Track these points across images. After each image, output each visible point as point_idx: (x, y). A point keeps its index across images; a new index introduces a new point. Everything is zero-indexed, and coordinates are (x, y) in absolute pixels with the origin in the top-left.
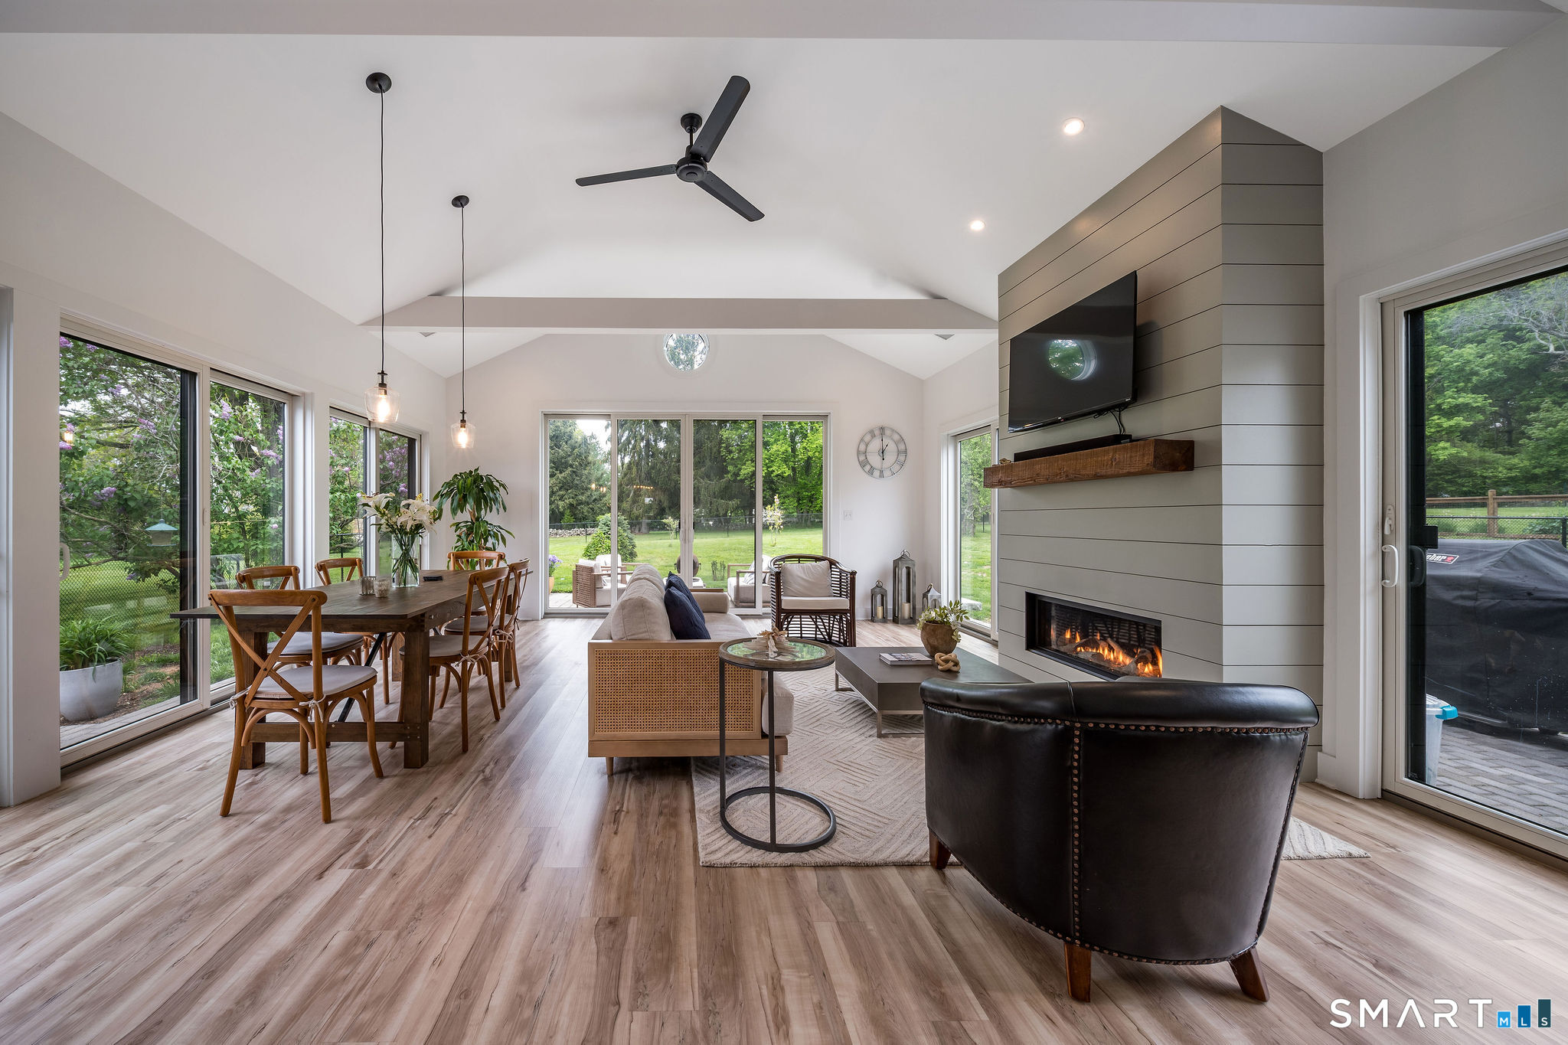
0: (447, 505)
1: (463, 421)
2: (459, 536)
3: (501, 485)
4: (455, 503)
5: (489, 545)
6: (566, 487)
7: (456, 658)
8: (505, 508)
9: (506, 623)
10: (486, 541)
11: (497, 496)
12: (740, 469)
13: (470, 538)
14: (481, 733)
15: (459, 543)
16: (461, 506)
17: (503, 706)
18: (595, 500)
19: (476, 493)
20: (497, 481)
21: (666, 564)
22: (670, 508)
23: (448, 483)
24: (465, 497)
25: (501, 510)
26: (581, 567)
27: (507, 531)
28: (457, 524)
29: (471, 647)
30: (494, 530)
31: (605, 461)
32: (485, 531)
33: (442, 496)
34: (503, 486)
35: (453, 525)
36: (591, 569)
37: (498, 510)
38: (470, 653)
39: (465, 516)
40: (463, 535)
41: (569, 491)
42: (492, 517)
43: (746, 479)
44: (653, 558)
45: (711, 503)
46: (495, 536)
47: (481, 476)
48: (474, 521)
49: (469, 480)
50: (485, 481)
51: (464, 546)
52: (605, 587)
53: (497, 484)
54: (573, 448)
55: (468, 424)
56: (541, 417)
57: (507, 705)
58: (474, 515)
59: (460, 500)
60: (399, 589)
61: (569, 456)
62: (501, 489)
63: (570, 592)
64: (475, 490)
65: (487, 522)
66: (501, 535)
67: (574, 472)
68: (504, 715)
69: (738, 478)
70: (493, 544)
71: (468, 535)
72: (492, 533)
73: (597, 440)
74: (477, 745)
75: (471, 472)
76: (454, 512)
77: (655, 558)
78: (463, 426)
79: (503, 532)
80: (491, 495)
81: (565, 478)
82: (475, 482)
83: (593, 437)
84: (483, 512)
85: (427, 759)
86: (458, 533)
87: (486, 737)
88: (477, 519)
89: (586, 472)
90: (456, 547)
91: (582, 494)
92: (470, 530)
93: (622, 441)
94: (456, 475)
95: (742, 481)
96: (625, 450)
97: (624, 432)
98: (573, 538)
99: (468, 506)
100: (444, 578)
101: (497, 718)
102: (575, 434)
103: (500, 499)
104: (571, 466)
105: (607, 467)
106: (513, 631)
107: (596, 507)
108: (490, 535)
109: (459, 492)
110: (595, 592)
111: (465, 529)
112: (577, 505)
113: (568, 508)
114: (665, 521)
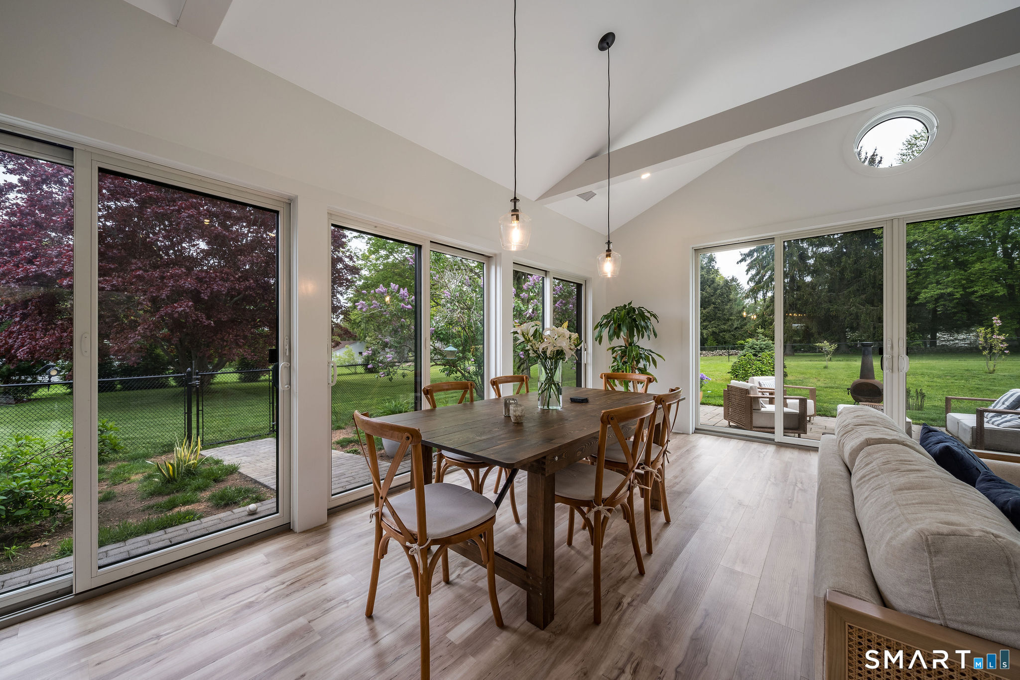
0: (605, 333)
1: (609, 250)
2: (615, 358)
3: (651, 315)
4: (611, 332)
5: (641, 365)
6: (709, 319)
7: (588, 504)
8: (655, 335)
9: (653, 458)
10: (638, 362)
11: (649, 324)
12: (919, 293)
13: (625, 359)
14: (622, 590)
15: (615, 364)
16: (616, 333)
17: (650, 551)
18: (736, 328)
19: (629, 322)
20: (649, 312)
21: (826, 385)
22: (819, 334)
23: (605, 316)
24: (619, 326)
25: (652, 336)
26: (732, 387)
27: (657, 354)
28: (613, 349)
29: (606, 493)
30: (646, 353)
31: (747, 297)
32: (637, 355)
33: (601, 326)
34: (655, 316)
35: (610, 349)
36: (747, 391)
37: (649, 336)
38: (606, 502)
39: (620, 342)
40: (618, 357)
41: (713, 322)
42: (644, 343)
43: (928, 302)
44: (805, 378)
45: (874, 328)
46: (647, 359)
47: (634, 308)
48: (627, 345)
49: (623, 312)
50: (637, 312)
51: (618, 366)
52: (763, 409)
53: (648, 315)
54: (716, 290)
55: (613, 253)
56: (691, 252)
57: (655, 550)
58: (628, 341)
59: (615, 329)
60: (543, 410)
61: (712, 296)
62: (652, 318)
63: (721, 406)
64: (628, 320)
65: (639, 347)
66: (652, 357)
67: (716, 308)
68: (651, 565)
69: (916, 302)
70: (644, 365)
71: (622, 357)
72: (643, 356)
73: (738, 282)
74: (612, 615)
75: (625, 306)
76: (611, 338)
77: (809, 378)
78: (608, 256)
79: (654, 356)
80: (643, 323)
81: (708, 313)
82: (628, 313)
83: (733, 280)
84: (636, 338)
85: (552, 618)
86: (614, 355)
87: (626, 601)
88: (630, 344)
89: (728, 307)
90: (612, 367)
91: (724, 324)
92: (624, 354)
93: (764, 280)
94: (613, 309)
95: (922, 305)
96: (768, 286)
97: (766, 272)
98: (716, 357)
99: (622, 334)
100: (590, 400)
101: (642, 573)
102: (717, 279)
103: (651, 327)
104: (714, 303)
105: (749, 302)
106: (662, 465)
107: (737, 333)
108: (642, 357)
109: (615, 323)
110: (751, 413)
111: (620, 352)
112: (719, 332)
113: (711, 335)
114: (820, 344)
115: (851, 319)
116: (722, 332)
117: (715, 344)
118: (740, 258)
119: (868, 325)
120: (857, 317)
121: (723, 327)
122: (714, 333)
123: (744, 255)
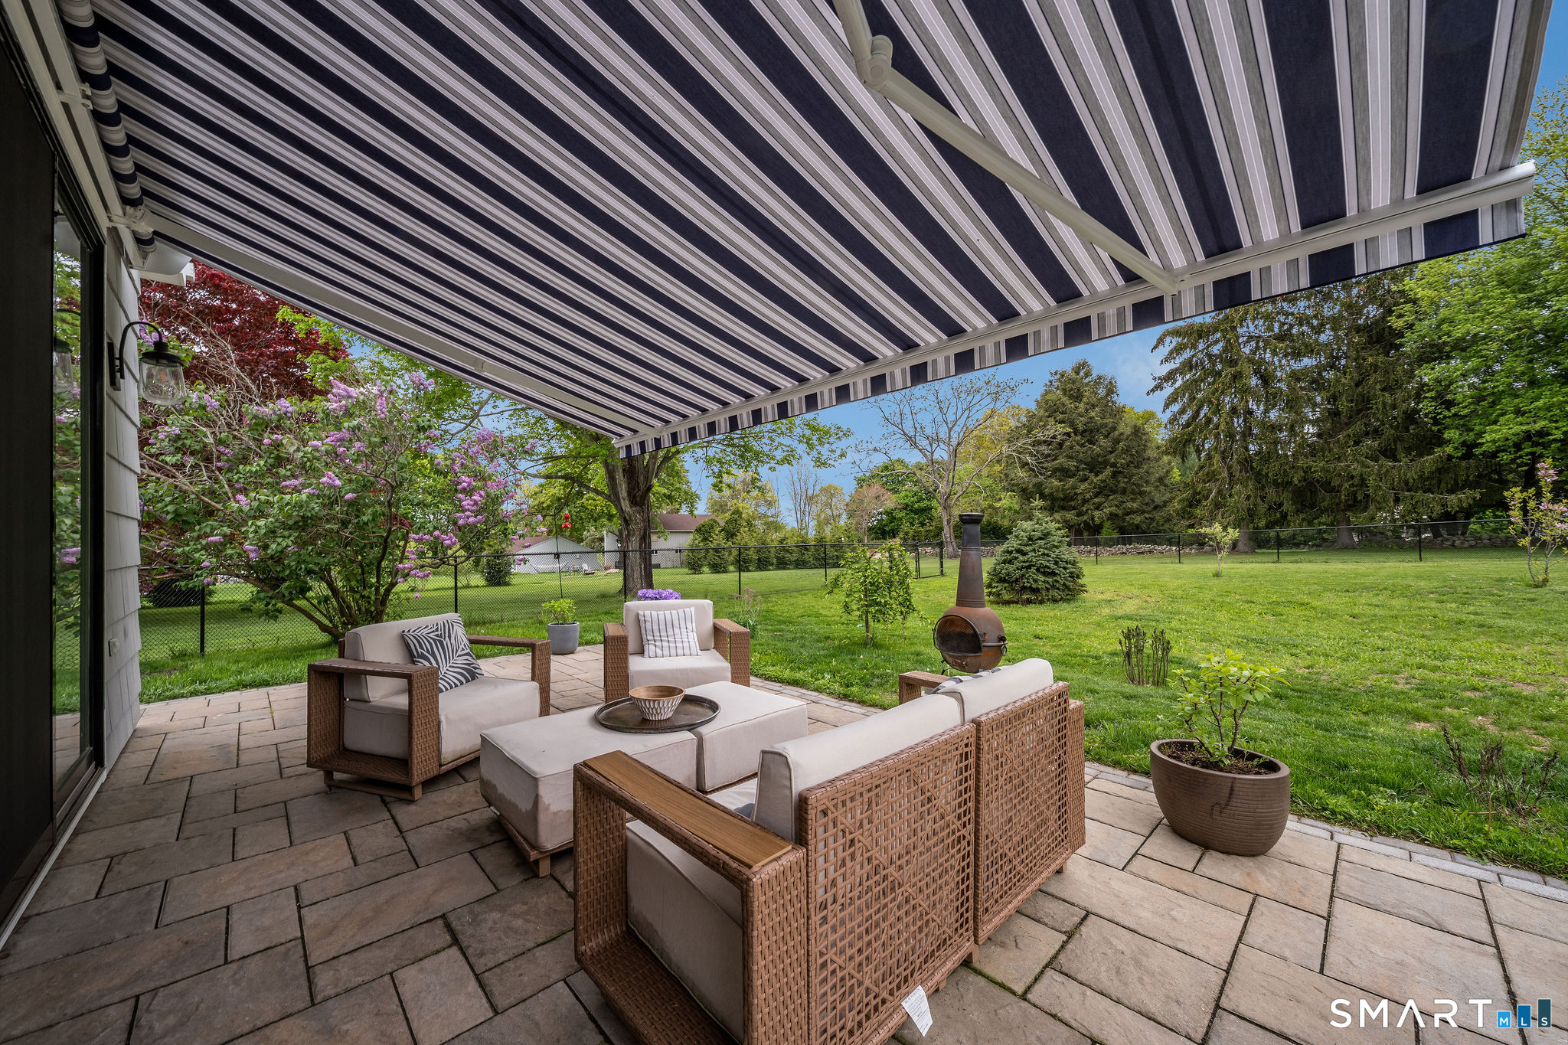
61: (1112, 452)
81: (1102, 481)
89: (1139, 471)
91: (1133, 500)
98: (1117, 557)
104: (1114, 465)
112: (1124, 515)
113: (1108, 519)
114: (1208, 530)
115: (1352, 486)
116: (1128, 514)
117: (1116, 535)
118: (1153, 384)
119: (1384, 497)
120: (1363, 482)
121: (1129, 505)
122: (1113, 516)
123: (1160, 378)
